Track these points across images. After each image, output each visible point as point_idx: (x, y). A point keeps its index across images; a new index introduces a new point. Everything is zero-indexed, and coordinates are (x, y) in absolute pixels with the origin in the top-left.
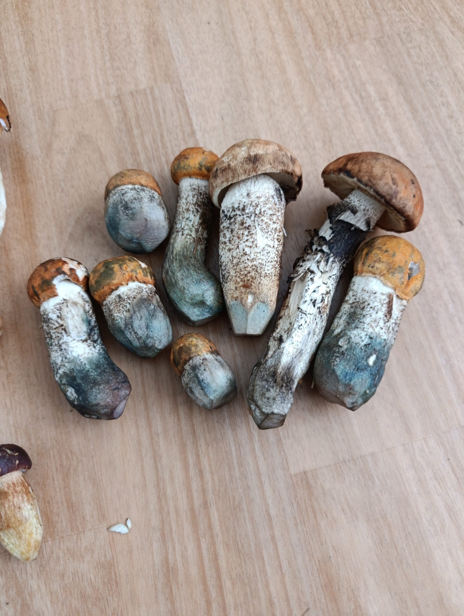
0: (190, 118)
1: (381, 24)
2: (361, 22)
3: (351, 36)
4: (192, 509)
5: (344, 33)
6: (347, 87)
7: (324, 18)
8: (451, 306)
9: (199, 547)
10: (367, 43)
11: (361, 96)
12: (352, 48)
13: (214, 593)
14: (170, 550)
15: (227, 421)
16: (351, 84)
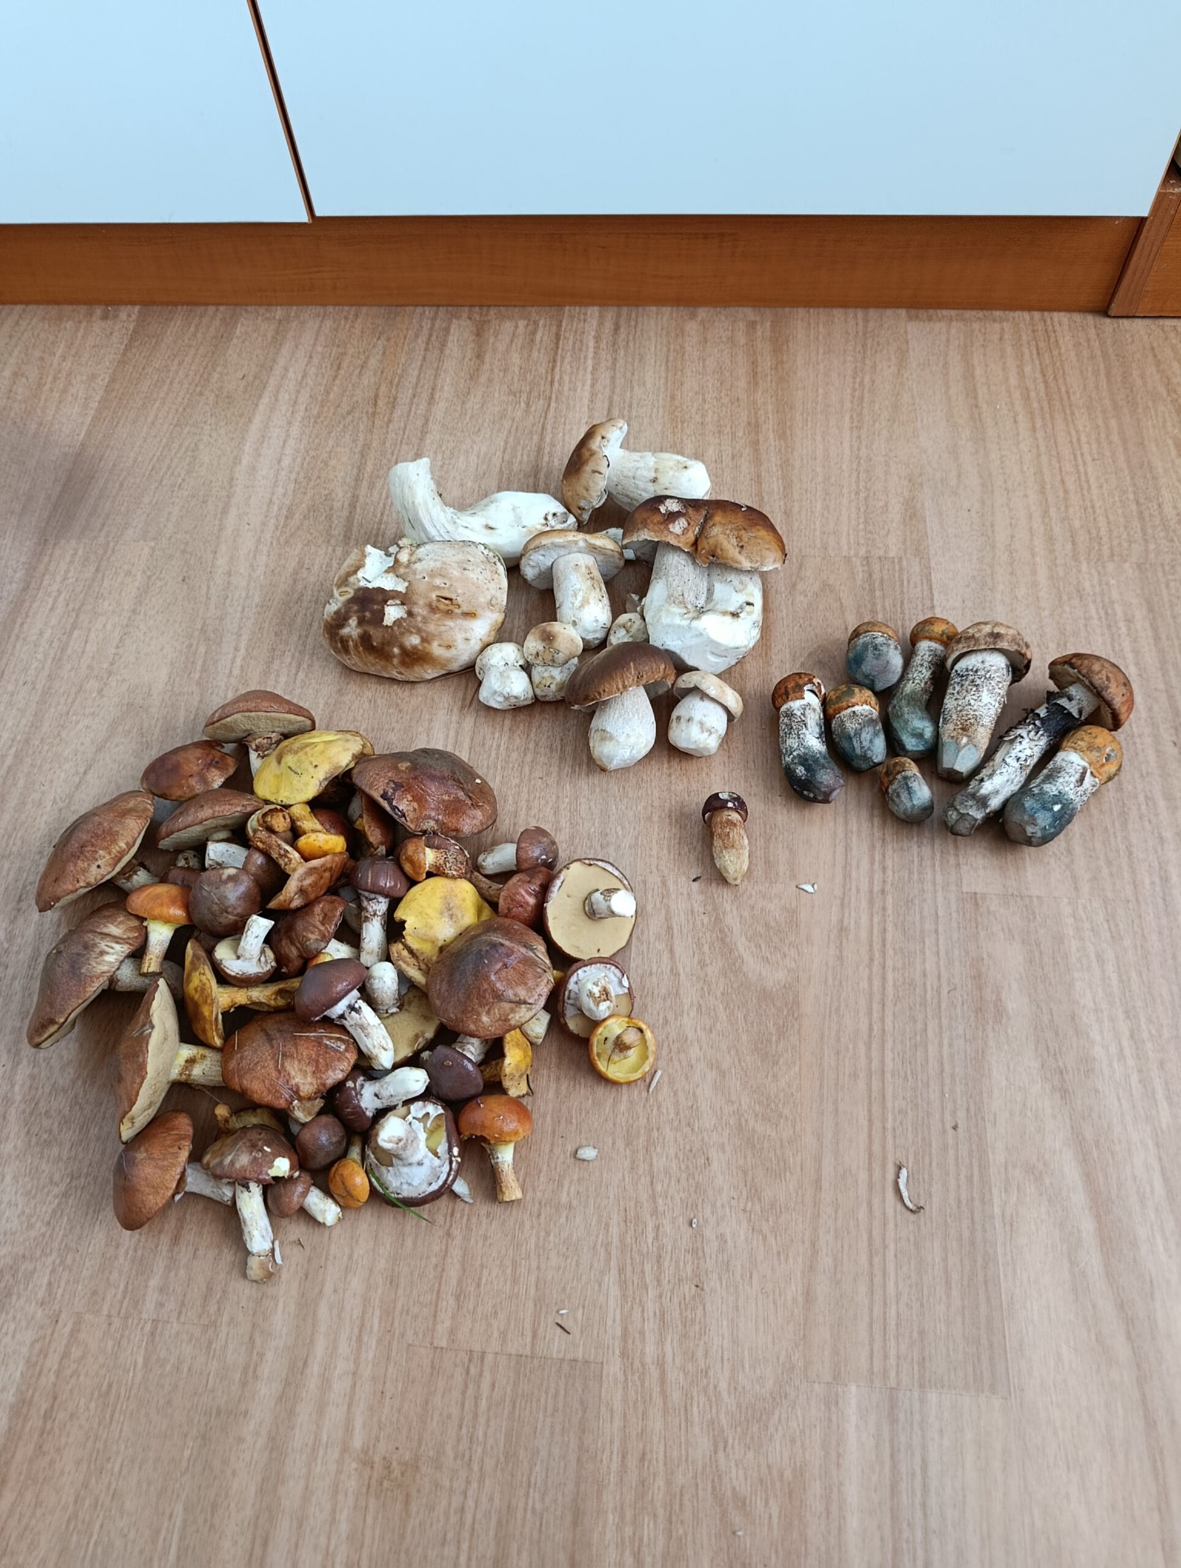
0: (932, 593)
1: (1147, 551)
2: (1125, 545)
3: (1112, 555)
4: (871, 892)
5: (1106, 551)
6: (1095, 602)
7: (1089, 532)
8: (1143, 807)
9: (871, 920)
10: (1127, 565)
11: (1107, 613)
12: (1110, 567)
13: (877, 955)
14: (846, 915)
15: (915, 839)
16: (1099, 600)
